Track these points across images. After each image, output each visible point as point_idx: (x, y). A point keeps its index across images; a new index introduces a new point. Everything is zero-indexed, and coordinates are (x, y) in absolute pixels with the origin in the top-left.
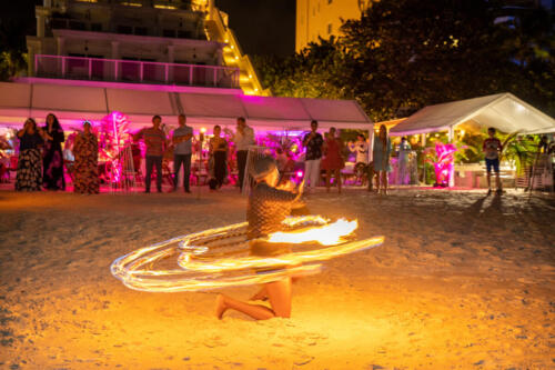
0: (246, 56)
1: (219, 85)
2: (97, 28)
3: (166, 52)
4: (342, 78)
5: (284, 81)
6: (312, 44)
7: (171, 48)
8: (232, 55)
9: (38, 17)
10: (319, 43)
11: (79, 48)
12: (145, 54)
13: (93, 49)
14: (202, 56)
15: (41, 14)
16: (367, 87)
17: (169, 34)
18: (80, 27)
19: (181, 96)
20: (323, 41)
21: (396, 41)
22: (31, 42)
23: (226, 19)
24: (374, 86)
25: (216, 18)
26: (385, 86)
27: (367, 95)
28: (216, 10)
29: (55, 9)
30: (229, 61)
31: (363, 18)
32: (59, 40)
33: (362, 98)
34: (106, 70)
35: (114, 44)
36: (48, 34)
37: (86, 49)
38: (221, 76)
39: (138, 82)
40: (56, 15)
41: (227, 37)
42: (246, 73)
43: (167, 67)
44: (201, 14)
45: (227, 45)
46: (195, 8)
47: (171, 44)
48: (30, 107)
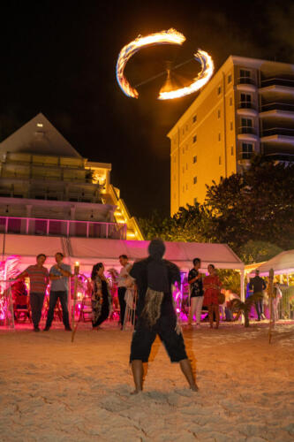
0: (133, 218)
1: (110, 237)
2: (19, 196)
3: (70, 213)
4: (210, 231)
6: (181, 209)
7: (73, 210)
8: (122, 218)
10: (187, 208)
11: (1, 211)
13: (13, 211)
14: (98, 216)
17: (73, 199)
20: (190, 207)
23: (118, 195)
25: (111, 192)
26: (245, 236)
27: (232, 244)
28: (111, 186)
30: (120, 221)
34: (22, 229)
35: (29, 207)
37: (7, 211)
38: (112, 231)
39: (45, 235)
41: (120, 204)
42: (132, 231)
43: (69, 224)
44: (98, 186)
45: (120, 211)
46: (94, 182)
47: (73, 206)
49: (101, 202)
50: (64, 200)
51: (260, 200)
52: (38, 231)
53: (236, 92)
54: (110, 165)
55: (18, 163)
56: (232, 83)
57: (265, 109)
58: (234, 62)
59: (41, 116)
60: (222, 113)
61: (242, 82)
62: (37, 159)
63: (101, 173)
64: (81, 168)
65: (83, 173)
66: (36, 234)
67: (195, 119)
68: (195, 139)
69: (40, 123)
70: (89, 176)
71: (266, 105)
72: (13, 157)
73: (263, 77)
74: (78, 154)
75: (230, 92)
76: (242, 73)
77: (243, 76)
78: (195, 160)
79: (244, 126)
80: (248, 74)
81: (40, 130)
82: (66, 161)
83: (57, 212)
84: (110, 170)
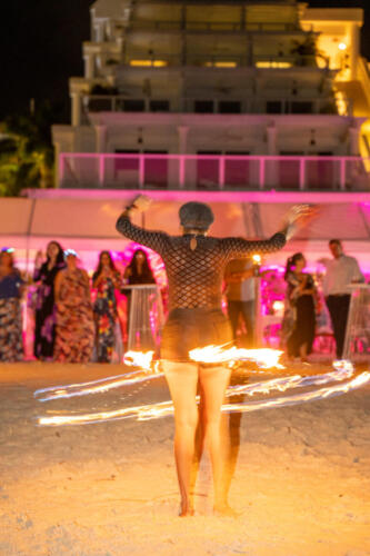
1: (349, 188)
2: (160, 106)
3: (265, 139)
7: (272, 132)
9: (74, 96)
11: (129, 141)
12: (233, 145)
13: (151, 141)
14: (325, 142)
15: (78, 89)
17: (274, 108)
18: (134, 107)
19: (262, 208)
22: (60, 135)
25: (360, 76)
28: (361, 61)
29: (98, 81)
32: (99, 129)
34: (170, 178)
35: (183, 131)
36: (85, 122)
37: (140, 141)
38: (355, 173)
39: (215, 188)
40: (97, 90)
43: (263, 164)
44: (327, 72)
47: (272, 124)
48: (28, 234)
50: (254, 111)
52: (204, 182)
54: (359, 12)
55: (157, 26)
63: (338, 33)
66: (200, 187)
83: (240, 138)
84: (360, 23)
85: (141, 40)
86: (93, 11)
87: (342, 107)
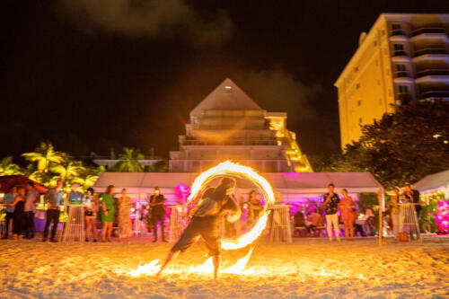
0: (305, 155)
1: (281, 171)
5: (328, 168)
6: (347, 145)
8: (296, 156)
9: (180, 141)
10: (352, 144)
14: (272, 155)
15: (181, 138)
16: (383, 167)
17: (254, 144)
20: (354, 143)
21: (400, 134)
22: (173, 154)
23: (294, 136)
24: (388, 166)
25: (287, 135)
26: (395, 164)
27: (383, 172)
29: (189, 136)
30: (294, 159)
31: (375, 123)
33: (380, 174)
35: (218, 151)
37: (202, 155)
40: (187, 138)
41: (294, 145)
42: (304, 166)
44: (274, 132)
45: (294, 150)
46: (271, 128)
47: (252, 149)
48: (140, 186)
49: (276, 144)
50: (247, 144)
51: (405, 133)
53: (390, 43)
54: (285, 114)
56: (386, 36)
57: (417, 55)
58: (386, 18)
59: (228, 80)
60: (379, 63)
61: (395, 34)
62: (227, 113)
63: (278, 121)
64: (262, 117)
65: (263, 122)
67: (357, 69)
68: (358, 86)
69: (228, 85)
70: (267, 124)
71: (417, 51)
72: (209, 113)
73: (413, 28)
74: (258, 107)
75: (385, 43)
76: (394, 27)
77: (395, 30)
78: (359, 103)
79: (399, 71)
80: (399, 27)
81: (228, 91)
82: (249, 113)
84: (286, 117)
85: (206, 122)
86: (191, 114)
87: (280, 143)
